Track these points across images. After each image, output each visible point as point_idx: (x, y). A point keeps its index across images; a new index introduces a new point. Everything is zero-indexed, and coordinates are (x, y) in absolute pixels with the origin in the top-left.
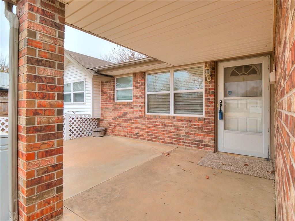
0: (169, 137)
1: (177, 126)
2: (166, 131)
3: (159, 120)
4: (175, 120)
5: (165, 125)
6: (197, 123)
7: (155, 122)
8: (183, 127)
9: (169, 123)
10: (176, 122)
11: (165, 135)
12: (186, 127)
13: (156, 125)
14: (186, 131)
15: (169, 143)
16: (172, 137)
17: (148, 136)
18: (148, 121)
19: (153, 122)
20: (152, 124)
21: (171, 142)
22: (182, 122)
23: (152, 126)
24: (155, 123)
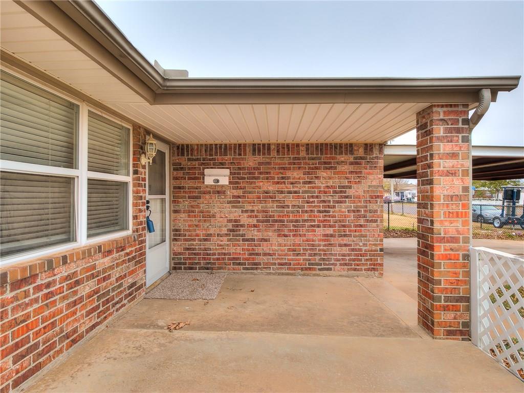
0: (88, 313)
1: (104, 271)
2: (81, 299)
3: (63, 271)
4: (100, 255)
5: (77, 283)
6: (130, 249)
7: (48, 285)
8: (112, 268)
9: (88, 269)
10: (101, 261)
11: (78, 314)
12: (118, 265)
13: (51, 294)
14: (118, 276)
15: (88, 331)
16: (93, 310)
17: (17, 366)
18: (16, 298)
19: (38, 288)
20: (36, 300)
21: (91, 324)
22: (111, 257)
23: (36, 306)
24: (45, 291)
